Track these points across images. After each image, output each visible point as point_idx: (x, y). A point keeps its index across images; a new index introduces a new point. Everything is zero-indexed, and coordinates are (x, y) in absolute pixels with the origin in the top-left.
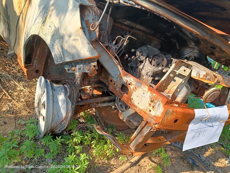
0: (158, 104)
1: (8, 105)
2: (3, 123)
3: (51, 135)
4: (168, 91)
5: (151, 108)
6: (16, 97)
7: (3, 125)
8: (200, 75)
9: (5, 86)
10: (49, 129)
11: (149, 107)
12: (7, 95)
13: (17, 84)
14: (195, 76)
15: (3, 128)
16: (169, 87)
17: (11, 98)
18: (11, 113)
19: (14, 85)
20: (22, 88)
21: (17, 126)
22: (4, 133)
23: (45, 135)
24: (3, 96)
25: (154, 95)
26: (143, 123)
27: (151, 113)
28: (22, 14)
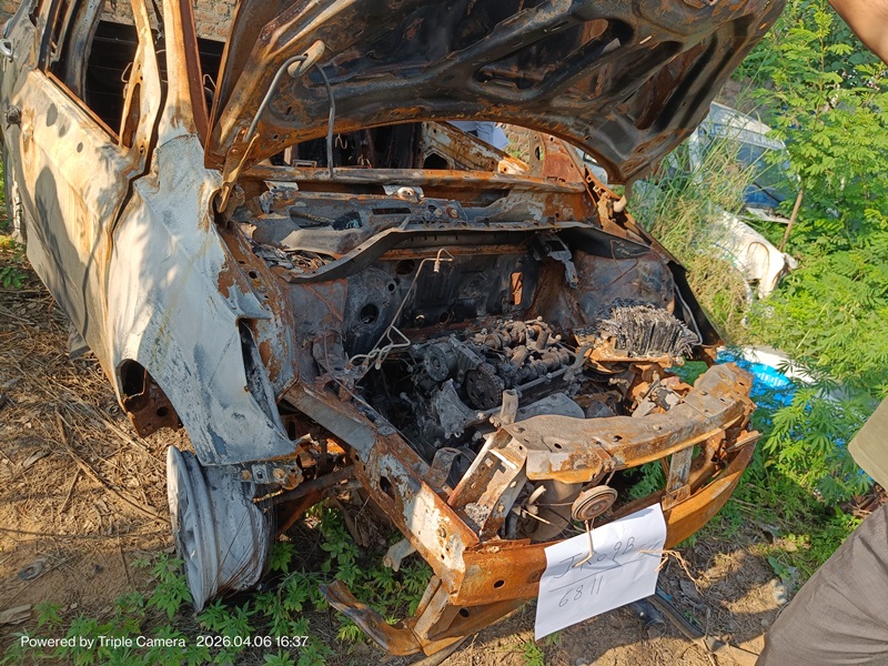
0: (455, 544)
1: (97, 507)
2: (94, 571)
3: (222, 603)
4: (488, 498)
5: (444, 551)
6: (113, 475)
7: (93, 578)
8: (550, 466)
9: (77, 444)
10: (214, 591)
11: (440, 548)
12: (89, 474)
13: (110, 426)
14: (538, 470)
15: (96, 585)
16: (490, 486)
17: (101, 484)
18: (110, 532)
19: (102, 434)
20: (128, 440)
21: (130, 572)
22: (101, 600)
23: (207, 604)
24: (77, 480)
25: (447, 519)
26: (435, 581)
27: (444, 561)
28: (94, 263)
